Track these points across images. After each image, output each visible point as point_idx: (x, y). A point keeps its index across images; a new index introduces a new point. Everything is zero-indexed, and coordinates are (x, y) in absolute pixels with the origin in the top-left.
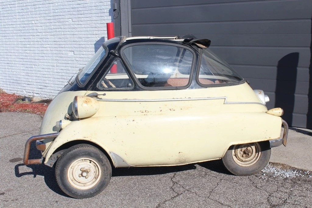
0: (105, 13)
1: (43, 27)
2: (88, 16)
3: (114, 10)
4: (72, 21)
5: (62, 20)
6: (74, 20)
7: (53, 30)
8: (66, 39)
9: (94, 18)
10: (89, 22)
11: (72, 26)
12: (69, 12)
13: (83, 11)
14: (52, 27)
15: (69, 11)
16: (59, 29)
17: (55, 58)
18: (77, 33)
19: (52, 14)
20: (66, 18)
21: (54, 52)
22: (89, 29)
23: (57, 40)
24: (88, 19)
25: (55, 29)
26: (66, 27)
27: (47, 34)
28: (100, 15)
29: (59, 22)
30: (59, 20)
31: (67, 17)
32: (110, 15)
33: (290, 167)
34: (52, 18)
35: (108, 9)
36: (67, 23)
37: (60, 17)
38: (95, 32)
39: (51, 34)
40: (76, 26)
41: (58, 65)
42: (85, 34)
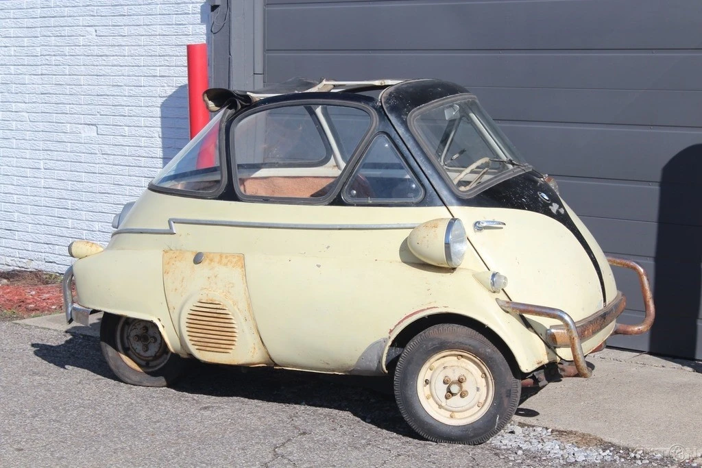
0: (189, 14)
1: (13, 48)
2: (141, 20)
3: (214, 8)
4: (94, 33)
5: (67, 31)
6: (102, 31)
7: (38, 61)
8: (77, 89)
9: (158, 29)
10: (143, 41)
11: (96, 50)
12: (88, 8)
13: (128, 5)
14: (38, 49)
15: (88, 6)
16: (58, 58)
17: (41, 145)
18: (107, 70)
19: (39, 10)
20: (78, 26)
21: (41, 126)
22: (142, 61)
23: (49, 89)
24: (141, 30)
25: (47, 57)
26: (78, 50)
27: (23, 69)
28: (174, 19)
29: (58, 36)
30: (57, 29)
31: (81, 21)
32: (203, 21)
33: (601, 441)
34: (39, 22)
35: (197, 3)
36: (81, 41)
37: (62, 21)
38: (158, 68)
39: (34, 73)
40: (106, 51)
41: (51, 164)
42: (131, 73)
